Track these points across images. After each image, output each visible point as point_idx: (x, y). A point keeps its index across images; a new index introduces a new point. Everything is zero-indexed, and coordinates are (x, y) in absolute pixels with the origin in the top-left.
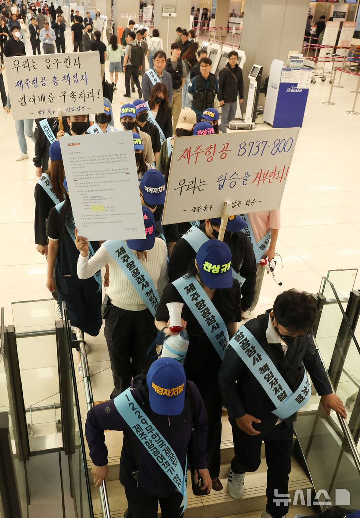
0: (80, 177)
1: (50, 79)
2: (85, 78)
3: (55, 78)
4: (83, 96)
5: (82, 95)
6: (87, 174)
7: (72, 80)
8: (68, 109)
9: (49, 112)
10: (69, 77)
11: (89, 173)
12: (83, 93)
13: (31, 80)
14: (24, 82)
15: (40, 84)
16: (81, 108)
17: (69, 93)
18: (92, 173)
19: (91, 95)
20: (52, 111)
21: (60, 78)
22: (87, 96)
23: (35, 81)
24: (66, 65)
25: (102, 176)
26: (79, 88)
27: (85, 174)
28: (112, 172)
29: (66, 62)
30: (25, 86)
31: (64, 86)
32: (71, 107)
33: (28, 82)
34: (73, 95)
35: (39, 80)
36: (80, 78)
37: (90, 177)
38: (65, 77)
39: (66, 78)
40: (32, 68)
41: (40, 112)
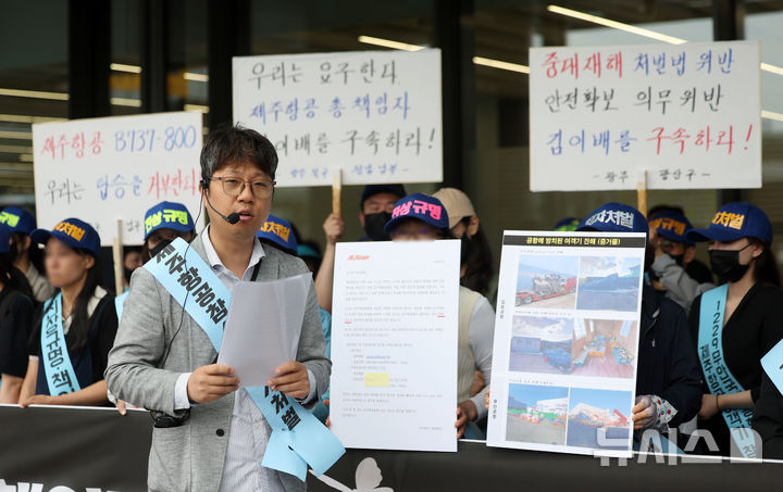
0: (357, 317)
1: (324, 104)
2: (402, 103)
3: (336, 101)
4: (395, 141)
5: (393, 141)
6: (369, 311)
7: (373, 107)
8: (358, 169)
9: (315, 172)
10: (367, 100)
11: (373, 311)
12: (395, 136)
13: (284, 105)
14: (268, 108)
15: (301, 114)
16: (388, 167)
17: (364, 133)
18: (378, 312)
19: (414, 140)
20: (321, 171)
21: (347, 102)
22: (403, 140)
23: (293, 107)
24: (363, 75)
25: (395, 317)
26: (386, 124)
27: (367, 311)
28: (413, 311)
29: (363, 70)
30: (270, 117)
31: (354, 119)
32: (366, 164)
33: (276, 108)
34: (372, 139)
35: (302, 105)
36: (391, 102)
37: (374, 317)
38: (358, 101)
39: (362, 103)
40: (289, 81)
41: (294, 173)
